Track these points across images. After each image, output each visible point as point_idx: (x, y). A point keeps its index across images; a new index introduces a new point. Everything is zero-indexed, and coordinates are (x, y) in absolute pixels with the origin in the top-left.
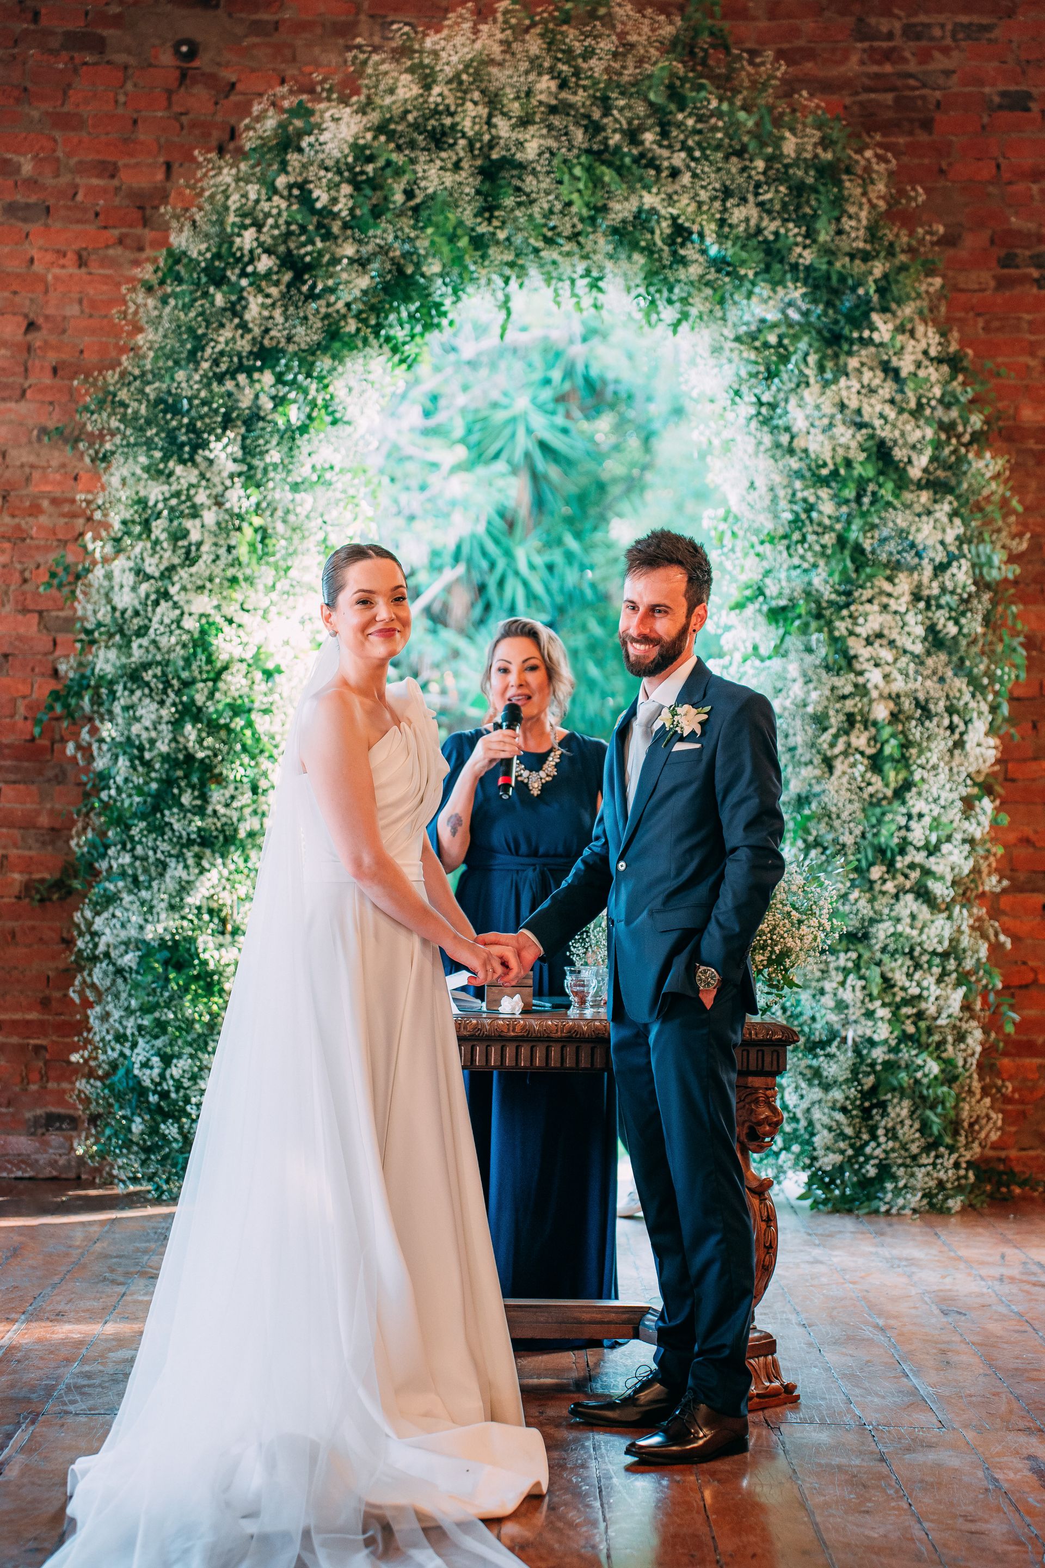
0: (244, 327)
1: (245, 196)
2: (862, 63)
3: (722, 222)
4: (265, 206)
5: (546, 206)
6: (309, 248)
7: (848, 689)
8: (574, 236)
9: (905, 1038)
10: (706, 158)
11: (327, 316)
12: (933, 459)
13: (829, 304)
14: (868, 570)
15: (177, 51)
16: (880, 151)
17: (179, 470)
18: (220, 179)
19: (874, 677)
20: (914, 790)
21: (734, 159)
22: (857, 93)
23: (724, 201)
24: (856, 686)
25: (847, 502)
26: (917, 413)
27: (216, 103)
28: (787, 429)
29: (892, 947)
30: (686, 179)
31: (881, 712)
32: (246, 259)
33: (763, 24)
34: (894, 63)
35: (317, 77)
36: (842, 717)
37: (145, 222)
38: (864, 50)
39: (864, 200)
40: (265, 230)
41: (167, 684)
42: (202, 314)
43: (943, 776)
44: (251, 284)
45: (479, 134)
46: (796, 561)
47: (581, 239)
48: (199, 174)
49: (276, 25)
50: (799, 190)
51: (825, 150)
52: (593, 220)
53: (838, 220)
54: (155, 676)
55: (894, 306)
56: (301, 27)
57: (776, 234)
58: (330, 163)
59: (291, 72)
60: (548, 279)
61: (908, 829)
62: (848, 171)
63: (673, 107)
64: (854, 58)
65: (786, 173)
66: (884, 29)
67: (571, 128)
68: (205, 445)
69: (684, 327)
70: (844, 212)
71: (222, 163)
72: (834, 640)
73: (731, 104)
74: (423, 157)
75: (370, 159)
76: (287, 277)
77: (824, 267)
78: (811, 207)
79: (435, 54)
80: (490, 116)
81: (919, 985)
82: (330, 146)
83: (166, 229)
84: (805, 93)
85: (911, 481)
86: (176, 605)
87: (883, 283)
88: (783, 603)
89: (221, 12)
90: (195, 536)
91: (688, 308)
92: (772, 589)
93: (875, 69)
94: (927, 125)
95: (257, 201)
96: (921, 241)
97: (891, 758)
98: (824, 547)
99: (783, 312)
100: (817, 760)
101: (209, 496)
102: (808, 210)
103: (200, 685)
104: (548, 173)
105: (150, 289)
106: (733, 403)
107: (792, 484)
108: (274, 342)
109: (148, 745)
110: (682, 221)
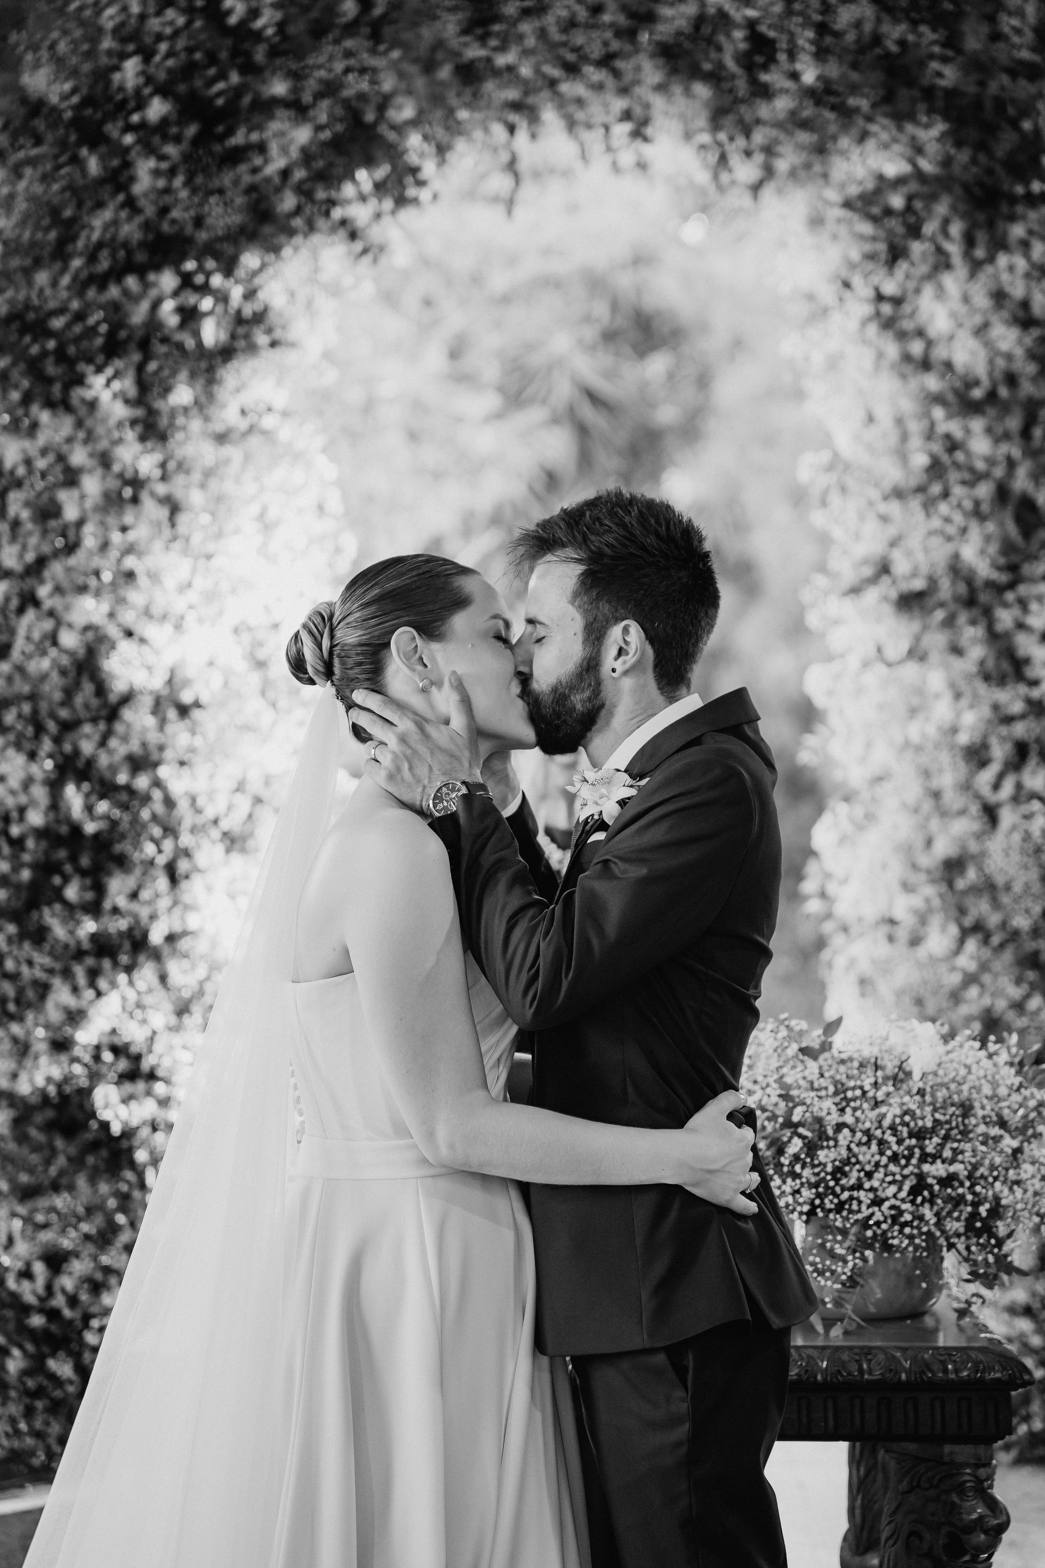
0: (131, 204)
1: (124, 8)
3: (822, 29)
4: (154, 24)
5: (564, 14)
6: (221, 86)
7: (1017, 707)
8: (606, 61)
11: (252, 189)
13: (982, 146)
17: (45, 417)
25: (1007, 436)
28: (920, 333)
32: (132, 104)
36: (1009, 747)
40: (157, 58)
41: (40, 729)
42: (70, 188)
44: (138, 141)
46: (938, 524)
47: (620, 64)
52: (633, 33)
53: (992, 19)
54: (20, 716)
57: (902, 43)
60: (571, 124)
68: (80, 380)
69: (769, 187)
72: (993, 636)
76: (191, 130)
77: (972, 89)
78: (953, 1)
86: (51, 614)
88: (918, 584)
90: (71, 513)
91: (774, 162)
92: (901, 566)
95: (143, 17)
98: (977, 502)
99: (912, 161)
100: (975, 809)
101: (91, 455)
102: (947, 6)
103: (87, 728)
106: (841, 299)
107: (927, 414)
108: (176, 227)
109: (15, 815)
110: (763, 28)
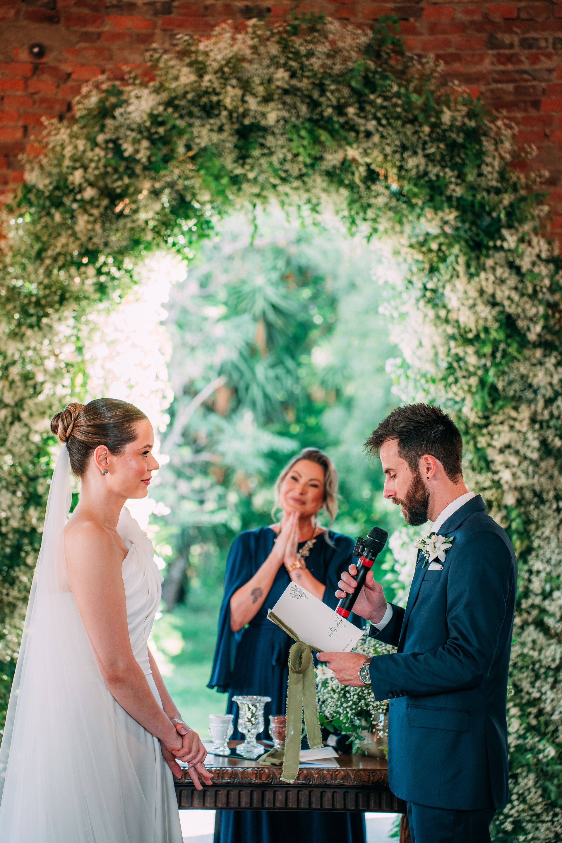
0: (74, 234)
1: (76, 147)
2: (492, 63)
3: (401, 168)
4: (90, 154)
5: (281, 156)
6: (119, 183)
7: (488, 484)
8: (301, 176)
9: (530, 728)
10: (389, 124)
11: (132, 229)
12: (544, 327)
13: (473, 223)
14: (501, 403)
15: (31, 52)
16: (507, 122)
17: (29, 332)
18: (58, 137)
19: (505, 476)
20: (534, 554)
21: (408, 126)
22: (488, 84)
23: (402, 154)
24: (493, 481)
25: (485, 355)
26: (534, 296)
27: (58, 87)
28: (444, 307)
29: (520, 664)
30: (376, 138)
31: (510, 500)
33: (426, 37)
34: (513, 63)
35: (125, 68)
37: (9, 165)
38: (493, 55)
39: (496, 154)
40: (90, 170)
41: (19, 481)
42: (46, 227)
43: (553, 544)
44: (80, 207)
45: (236, 108)
46: (450, 395)
48: (45, 133)
49: (99, 35)
50: (453, 146)
51: (470, 120)
52: (312, 166)
53: (479, 167)
55: (516, 224)
56: (116, 36)
57: (437, 176)
58: (134, 126)
59: (109, 66)
60: (283, 204)
61: (530, 581)
62: (485, 134)
63: (367, 91)
64: (487, 61)
65: (444, 135)
66: (507, 41)
67: (299, 104)
68: (46, 315)
69: (375, 237)
70: (483, 162)
71: (59, 126)
72: (477, 450)
73: (407, 89)
74: (197, 122)
75: (162, 124)
76: (105, 202)
77: (470, 198)
78: (461, 158)
79: (206, 54)
80: (243, 96)
81: (539, 691)
82: (133, 115)
83: (21, 169)
84: (456, 82)
85: (529, 342)
86: (26, 425)
87: (509, 209)
89: (61, 26)
90: (40, 377)
91: (377, 226)
93: (501, 68)
94: (536, 105)
95: (84, 151)
96: (534, 182)
97: (518, 532)
98: (470, 386)
99: (442, 228)
102: (458, 160)
103: (41, 481)
104: (282, 134)
105: (11, 210)
106: (407, 288)
107: (448, 344)
108: (95, 246)
109: (4, 522)
110: (373, 167)
